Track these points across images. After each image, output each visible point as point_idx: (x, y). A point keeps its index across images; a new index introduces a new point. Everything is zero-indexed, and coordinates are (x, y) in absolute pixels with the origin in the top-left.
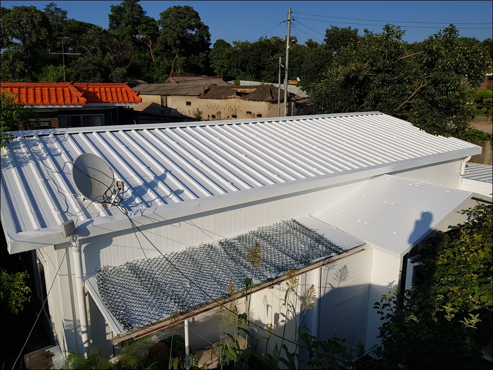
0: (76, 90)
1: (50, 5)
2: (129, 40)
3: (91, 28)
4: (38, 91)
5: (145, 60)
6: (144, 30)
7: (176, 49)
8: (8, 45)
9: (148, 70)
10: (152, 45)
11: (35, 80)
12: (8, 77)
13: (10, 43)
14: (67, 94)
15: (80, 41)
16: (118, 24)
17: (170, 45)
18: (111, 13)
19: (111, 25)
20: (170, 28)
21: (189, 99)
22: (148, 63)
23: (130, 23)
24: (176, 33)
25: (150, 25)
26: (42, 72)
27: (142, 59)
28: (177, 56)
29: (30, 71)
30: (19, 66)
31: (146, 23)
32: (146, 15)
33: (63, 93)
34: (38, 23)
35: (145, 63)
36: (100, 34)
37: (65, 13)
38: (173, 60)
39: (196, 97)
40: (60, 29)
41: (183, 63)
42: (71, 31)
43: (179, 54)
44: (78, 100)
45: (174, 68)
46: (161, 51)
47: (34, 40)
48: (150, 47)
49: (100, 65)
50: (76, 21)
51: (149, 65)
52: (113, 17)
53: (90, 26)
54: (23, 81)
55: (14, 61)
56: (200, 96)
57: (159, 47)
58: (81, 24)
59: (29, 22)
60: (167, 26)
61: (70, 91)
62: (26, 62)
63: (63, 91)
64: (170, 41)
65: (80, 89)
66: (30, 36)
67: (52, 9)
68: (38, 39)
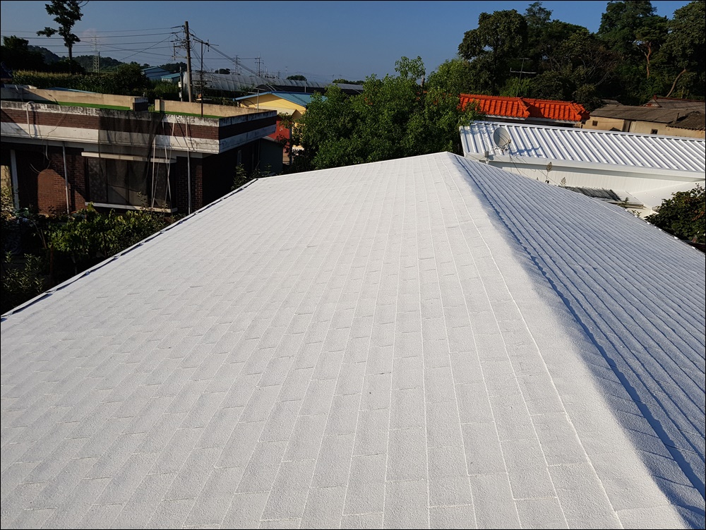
0: (523, 104)
1: (534, 6)
2: (621, 46)
3: (575, 32)
4: (493, 103)
5: (635, 75)
6: (644, 35)
7: (684, 61)
8: (479, 54)
9: (637, 88)
10: (652, 54)
11: (496, 93)
12: (470, 88)
13: (482, 52)
14: (516, 108)
15: (557, 49)
16: (612, 25)
17: (675, 56)
18: (605, 12)
19: (602, 27)
20: (682, 32)
21: (655, 126)
22: (638, 78)
23: (628, 25)
24: (690, 39)
25: (655, 28)
26: (505, 85)
27: (632, 73)
28: (685, 70)
29: (493, 83)
30: (485, 76)
31: (650, 25)
32: (655, 13)
33: (513, 106)
34: (515, 30)
35: (634, 78)
36: (584, 40)
37: (549, 13)
38: (677, 75)
39: (666, 125)
40: (539, 33)
41: (688, 82)
42: (551, 36)
43: (687, 68)
44: (523, 113)
45: (675, 87)
46: (663, 63)
47: (505, 49)
48: (648, 57)
49: (565, 80)
50: (561, 23)
51: (639, 81)
52: (608, 17)
53: (576, 29)
54: (484, 94)
55: (481, 71)
56: (670, 124)
57: (660, 57)
58: (565, 26)
59: (506, 29)
60: (679, 29)
61: (518, 105)
62: (492, 73)
63: (513, 104)
64: (677, 50)
65: (526, 104)
66: (503, 44)
67: (536, 9)
68: (510, 47)
